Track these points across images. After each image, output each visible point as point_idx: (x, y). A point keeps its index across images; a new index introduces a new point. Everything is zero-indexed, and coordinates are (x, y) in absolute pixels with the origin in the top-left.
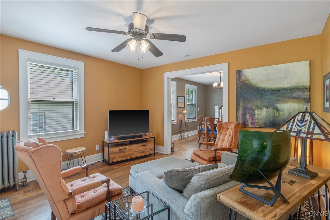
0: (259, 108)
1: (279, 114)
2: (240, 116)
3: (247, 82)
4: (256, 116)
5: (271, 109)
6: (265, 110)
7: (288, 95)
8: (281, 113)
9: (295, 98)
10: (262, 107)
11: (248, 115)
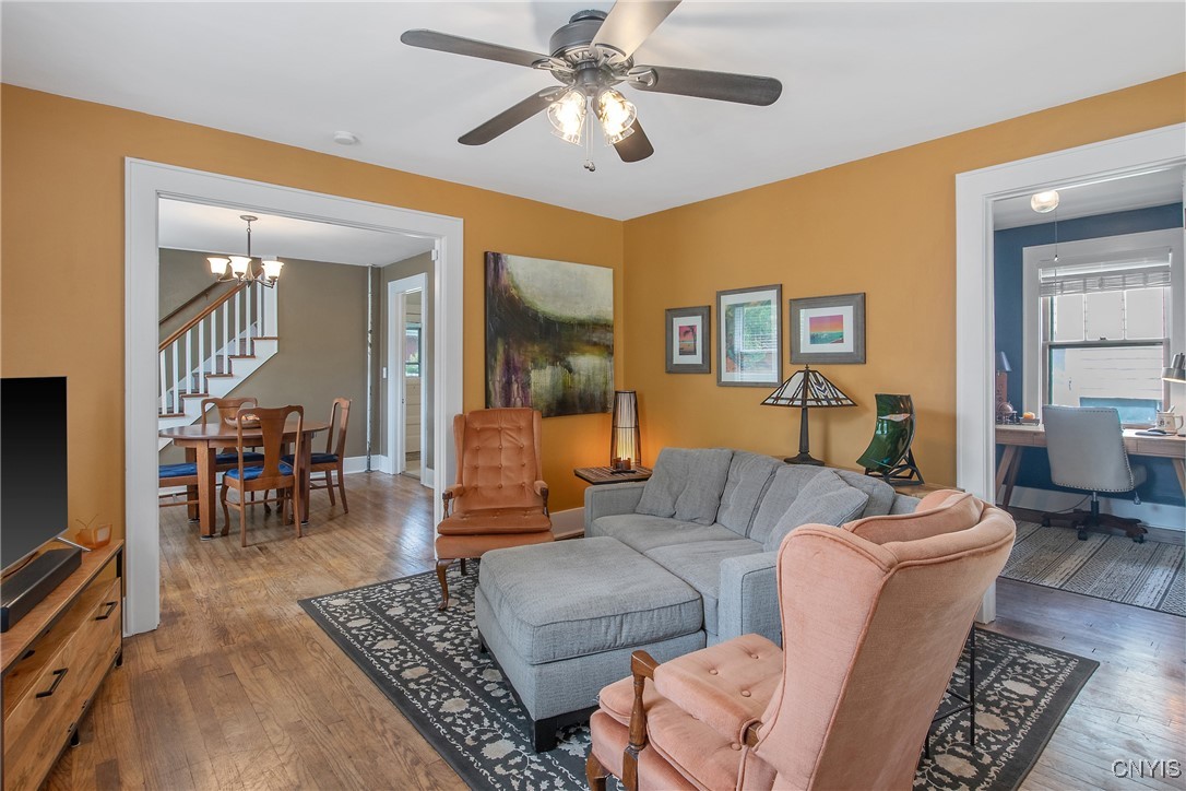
0: (537, 366)
1: (572, 380)
2: (498, 389)
3: (513, 292)
4: (533, 387)
5: (559, 368)
6: (549, 370)
7: (586, 338)
8: (576, 377)
9: (595, 344)
10: (544, 364)
11: (515, 386)
